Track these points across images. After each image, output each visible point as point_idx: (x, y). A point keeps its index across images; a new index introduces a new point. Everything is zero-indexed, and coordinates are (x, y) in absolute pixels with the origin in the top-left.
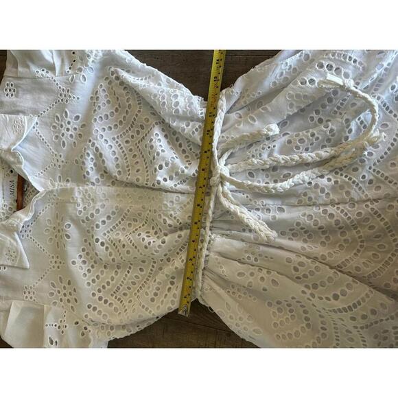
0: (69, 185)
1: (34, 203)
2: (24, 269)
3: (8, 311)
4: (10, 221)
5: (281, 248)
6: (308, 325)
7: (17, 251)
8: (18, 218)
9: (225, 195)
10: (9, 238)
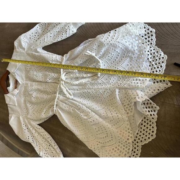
0: (27, 82)
1: (19, 87)
2: (16, 106)
3: (11, 117)
4: (13, 92)
5: (75, 101)
6: (82, 124)
7: (14, 101)
8: (16, 91)
9: (62, 84)
10: (13, 97)
